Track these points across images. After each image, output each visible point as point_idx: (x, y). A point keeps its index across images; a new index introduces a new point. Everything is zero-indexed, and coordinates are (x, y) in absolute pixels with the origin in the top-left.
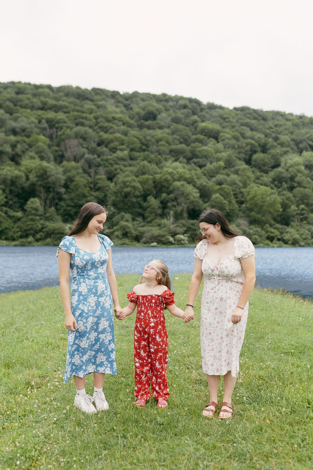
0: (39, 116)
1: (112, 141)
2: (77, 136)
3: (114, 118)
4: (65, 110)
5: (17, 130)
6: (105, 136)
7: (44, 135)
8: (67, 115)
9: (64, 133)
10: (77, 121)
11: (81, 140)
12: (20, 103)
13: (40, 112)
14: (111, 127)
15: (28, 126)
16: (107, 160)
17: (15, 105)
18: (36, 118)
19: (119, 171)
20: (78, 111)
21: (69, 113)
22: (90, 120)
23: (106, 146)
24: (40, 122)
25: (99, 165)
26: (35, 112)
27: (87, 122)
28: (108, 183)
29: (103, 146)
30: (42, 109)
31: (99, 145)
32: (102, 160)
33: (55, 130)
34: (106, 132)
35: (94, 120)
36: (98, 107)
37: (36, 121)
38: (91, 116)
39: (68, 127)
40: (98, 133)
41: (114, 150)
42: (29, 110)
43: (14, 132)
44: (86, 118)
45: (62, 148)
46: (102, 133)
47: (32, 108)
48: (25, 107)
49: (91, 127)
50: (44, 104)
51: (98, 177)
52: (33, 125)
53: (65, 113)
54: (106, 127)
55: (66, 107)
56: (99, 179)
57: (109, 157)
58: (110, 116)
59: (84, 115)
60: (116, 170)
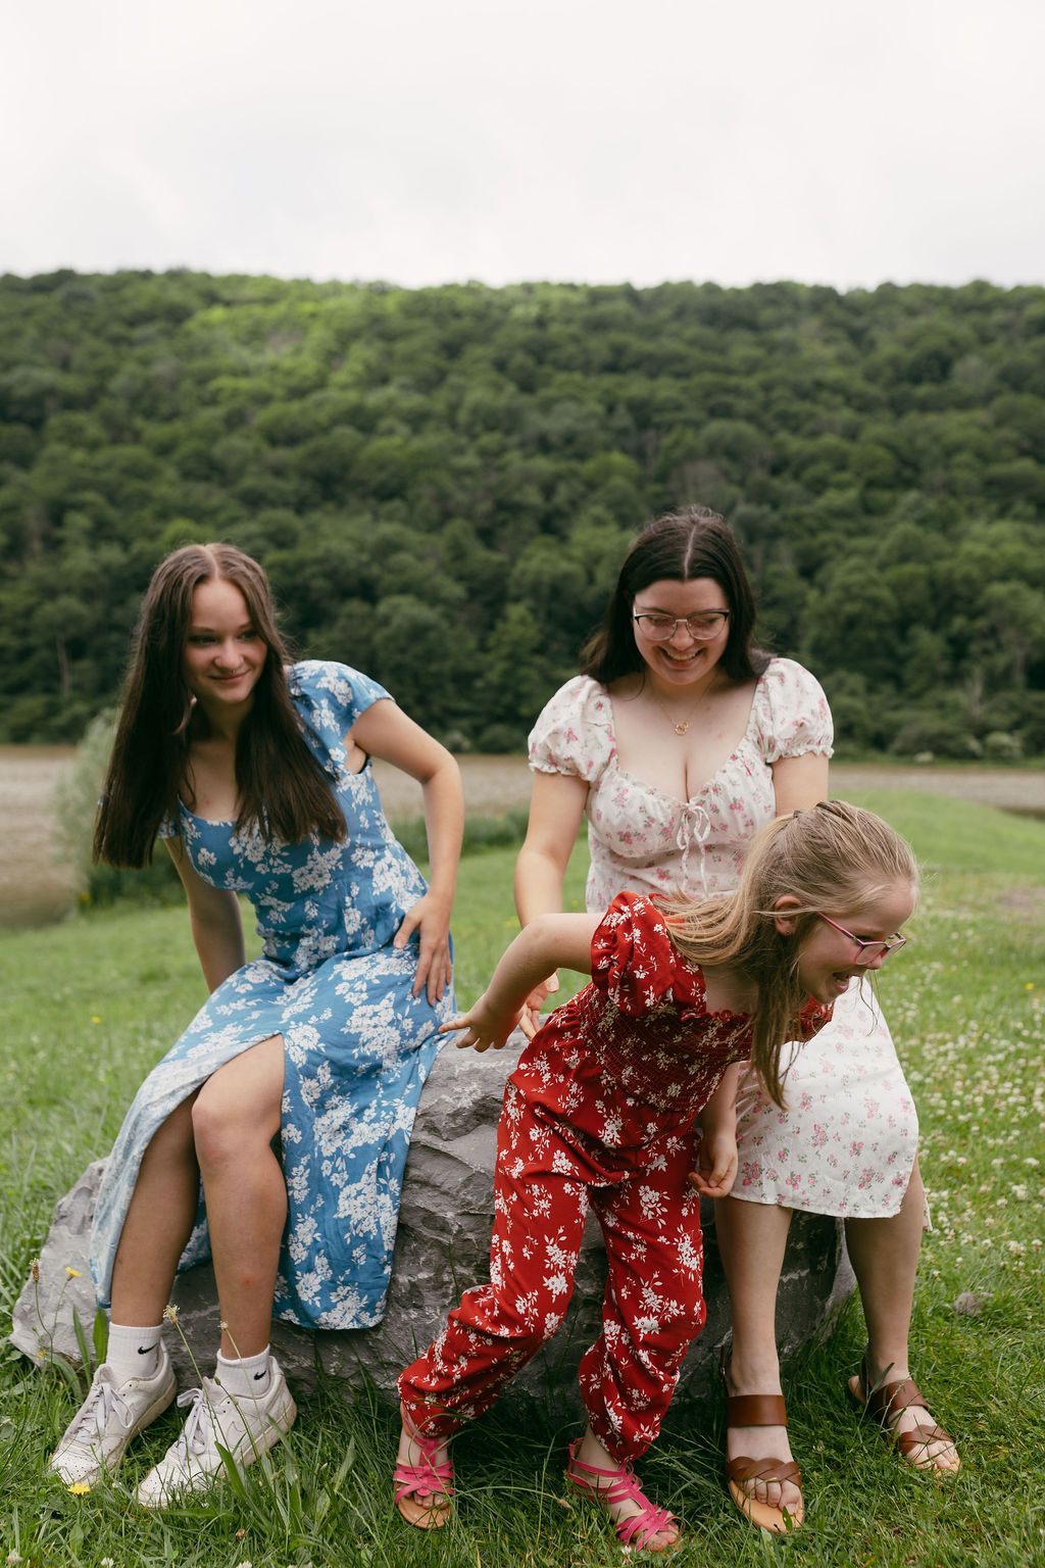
0: (607, 392)
1: (813, 460)
2: (714, 449)
3: (819, 385)
4: (678, 367)
5: (554, 439)
6: (795, 445)
7: (624, 450)
8: (682, 383)
9: (676, 444)
10: (712, 402)
11: (725, 463)
12: (552, 355)
13: (609, 381)
14: (812, 416)
15: (580, 427)
16: (798, 519)
17: (540, 361)
18: (600, 401)
19: (831, 550)
20: (715, 369)
21: (686, 375)
22: (747, 394)
23: (796, 476)
24: (611, 409)
25: (775, 534)
26: (593, 380)
27: (742, 405)
28: (802, 585)
29: (787, 475)
30: (612, 368)
31: (776, 470)
32: (784, 519)
33: (651, 433)
34: (795, 430)
35: (760, 396)
36: (772, 348)
37: (600, 409)
38: (751, 383)
39: (688, 423)
40: (771, 433)
41: (818, 487)
42: (577, 377)
43: (544, 445)
44: (736, 391)
45: (673, 485)
46: (783, 436)
47: (586, 368)
48: (566, 366)
49: (750, 418)
50: (619, 350)
51: (773, 568)
52: (593, 424)
53: (678, 376)
54: (795, 416)
55: (680, 358)
56: (777, 575)
57: (806, 509)
58: (806, 379)
59: (733, 381)
60: (824, 546)
